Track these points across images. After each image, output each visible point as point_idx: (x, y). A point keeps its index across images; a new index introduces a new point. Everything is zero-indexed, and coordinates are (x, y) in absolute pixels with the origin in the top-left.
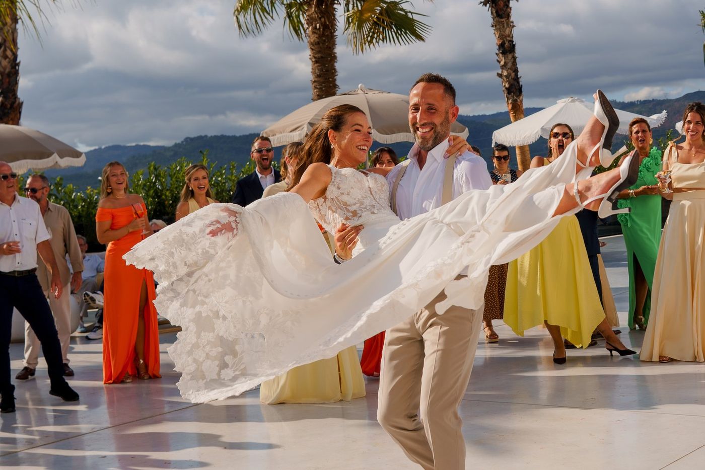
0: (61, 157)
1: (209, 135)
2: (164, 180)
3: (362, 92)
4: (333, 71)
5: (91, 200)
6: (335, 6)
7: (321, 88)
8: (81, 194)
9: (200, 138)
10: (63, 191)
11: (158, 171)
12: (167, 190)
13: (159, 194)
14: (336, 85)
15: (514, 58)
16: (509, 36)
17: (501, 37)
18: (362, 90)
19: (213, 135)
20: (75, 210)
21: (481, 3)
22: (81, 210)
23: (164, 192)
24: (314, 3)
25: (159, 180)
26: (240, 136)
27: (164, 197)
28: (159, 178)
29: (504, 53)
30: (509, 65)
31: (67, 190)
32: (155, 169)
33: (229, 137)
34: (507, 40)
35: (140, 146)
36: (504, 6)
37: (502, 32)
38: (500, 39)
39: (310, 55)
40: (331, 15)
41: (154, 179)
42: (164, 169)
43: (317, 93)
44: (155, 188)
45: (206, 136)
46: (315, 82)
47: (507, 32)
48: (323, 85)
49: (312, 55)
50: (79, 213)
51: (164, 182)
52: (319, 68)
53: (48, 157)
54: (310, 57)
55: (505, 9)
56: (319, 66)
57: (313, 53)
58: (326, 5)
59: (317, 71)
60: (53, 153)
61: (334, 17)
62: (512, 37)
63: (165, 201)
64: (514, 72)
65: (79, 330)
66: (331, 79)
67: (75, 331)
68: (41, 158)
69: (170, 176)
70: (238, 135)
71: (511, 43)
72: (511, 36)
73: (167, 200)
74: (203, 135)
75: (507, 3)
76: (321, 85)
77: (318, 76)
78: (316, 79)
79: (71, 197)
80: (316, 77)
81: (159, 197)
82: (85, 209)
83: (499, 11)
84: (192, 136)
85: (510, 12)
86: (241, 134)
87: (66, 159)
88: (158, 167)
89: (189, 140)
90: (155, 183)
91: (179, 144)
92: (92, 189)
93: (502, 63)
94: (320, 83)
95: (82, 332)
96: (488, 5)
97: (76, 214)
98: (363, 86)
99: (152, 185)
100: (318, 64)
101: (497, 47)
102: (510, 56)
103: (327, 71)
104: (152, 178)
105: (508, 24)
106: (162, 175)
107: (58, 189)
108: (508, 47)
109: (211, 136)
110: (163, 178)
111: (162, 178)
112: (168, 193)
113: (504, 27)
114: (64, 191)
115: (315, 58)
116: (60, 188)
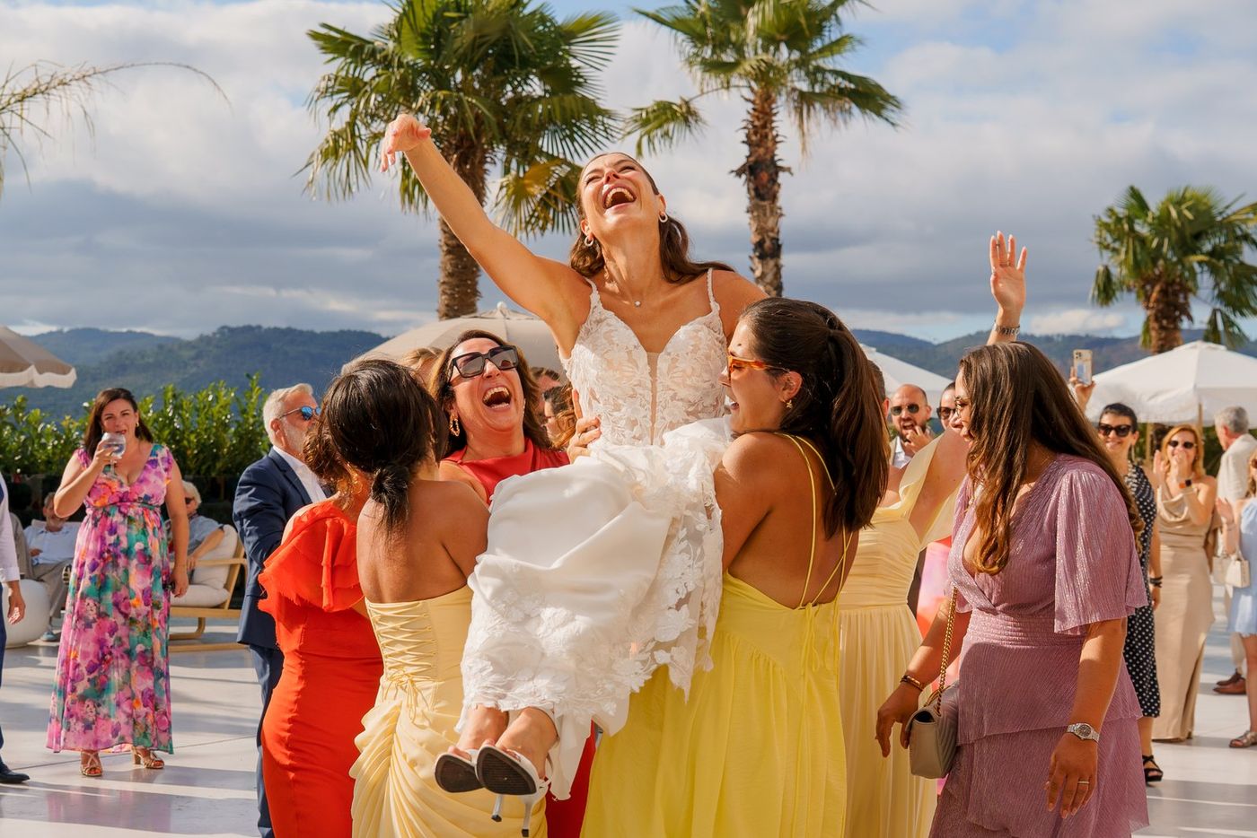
0: (41, 372)
1: (265, 325)
2: (187, 415)
3: (502, 316)
4: (475, 269)
5: (68, 438)
6: (487, 166)
7: (452, 295)
8: (52, 426)
9: (248, 329)
10: (24, 419)
11: (179, 400)
12: (192, 432)
13: (178, 438)
14: (477, 291)
15: (778, 268)
16: (772, 230)
17: (761, 230)
18: (501, 312)
19: (272, 325)
20: (41, 451)
21: (732, 171)
22: (50, 452)
23: (186, 436)
24: (454, 160)
25: (180, 415)
26: (322, 333)
27: (185, 443)
28: (180, 412)
29: (762, 257)
30: (769, 278)
31: (31, 418)
32: (174, 396)
33: (301, 333)
34: (768, 236)
35: (135, 333)
36: (769, 181)
37: (762, 224)
38: (759, 234)
39: (440, 240)
40: (479, 180)
41: (172, 412)
42: (189, 398)
43: (446, 302)
44: (172, 427)
45: (259, 327)
46: (444, 283)
47: (770, 223)
48: (457, 289)
49: (443, 240)
50: (48, 456)
51: (188, 418)
52: (452, 262)
53: (22, 370)
54: (439, 243)
55: (769, 185)
56: (452, 259)
57: (445, 238)
58: (473, 164)
59: (449, 267)
60: (29, 365)
61: (483, 183)
62: (778, 232)
63: (186, 448)
64: (776, 289)
65: (45, 637)
66: (469, 282)
67: (39, 638)
68: (10, 371)
69: (197, 410)
70: (318, 330)
71: (774, 241)
72: (776, 230)
73: (190, 448)
74: (254, 324)
75: (774, 176)
76: (454, 290)
77: (450, 275)
78: (446, 280)
79: (37, 429)
80: (447, 276)
81: (177, 442)
82: (58, 451)
83: (760, 188)
84: (233, 324)
85: (777, 192)
86: (326, 329)
87: (47, 375)
88: (180, 394)
89: (229, 333)
90: (172, 418)
91: (207, 337)
92: (72, 420)
93: (758, 273)
94: (452, 287)
95: (49, 641)
96: (744, 177)
97: (43, 457)
98: (505, 306)
99: (167, 422)
100: (451, 256)
101: (753, 247)
102: (771, 263)
103: (465, 267)
104: (168, 410)
105: (772, 211)
106: (185, 407)
107: (17, 416)
108: (770, 248)
109: (269, 329)
110: (187, 412)
111: (184, 412)
112: (192, 437)
113: (765, 215)
114: (27, 420)
115: (447, 245)
116: (21, 415)
